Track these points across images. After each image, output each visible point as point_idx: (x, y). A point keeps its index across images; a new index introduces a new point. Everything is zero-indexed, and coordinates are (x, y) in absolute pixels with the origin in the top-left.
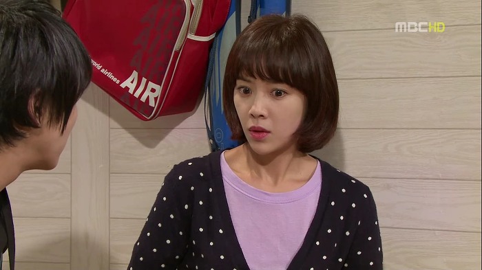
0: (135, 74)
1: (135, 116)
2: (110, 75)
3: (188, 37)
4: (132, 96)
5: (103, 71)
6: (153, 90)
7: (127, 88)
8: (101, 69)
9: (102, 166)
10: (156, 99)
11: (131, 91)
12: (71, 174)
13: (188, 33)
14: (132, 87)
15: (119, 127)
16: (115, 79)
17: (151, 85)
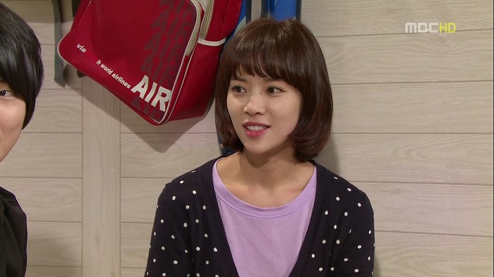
0: (146, 79)
1: (145, 121)
2: (121, 80)
3: (199, 42)
4: (143, 100)
5: (114, 75)
6: (164, 95)
7: (138, 93)
8: (112, 74)
9: (112, 170)
10: (166, 103)
11: (142, 96)
12: (82, 178)
13: (199, 38)
14: (143, 92)
15: (130, 131)
16: (126, 84)
17: (162, 90)
